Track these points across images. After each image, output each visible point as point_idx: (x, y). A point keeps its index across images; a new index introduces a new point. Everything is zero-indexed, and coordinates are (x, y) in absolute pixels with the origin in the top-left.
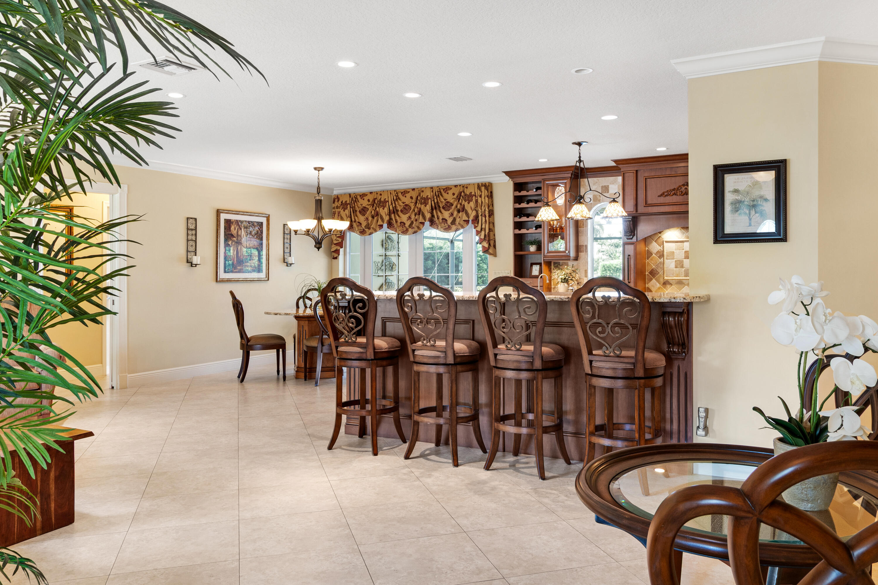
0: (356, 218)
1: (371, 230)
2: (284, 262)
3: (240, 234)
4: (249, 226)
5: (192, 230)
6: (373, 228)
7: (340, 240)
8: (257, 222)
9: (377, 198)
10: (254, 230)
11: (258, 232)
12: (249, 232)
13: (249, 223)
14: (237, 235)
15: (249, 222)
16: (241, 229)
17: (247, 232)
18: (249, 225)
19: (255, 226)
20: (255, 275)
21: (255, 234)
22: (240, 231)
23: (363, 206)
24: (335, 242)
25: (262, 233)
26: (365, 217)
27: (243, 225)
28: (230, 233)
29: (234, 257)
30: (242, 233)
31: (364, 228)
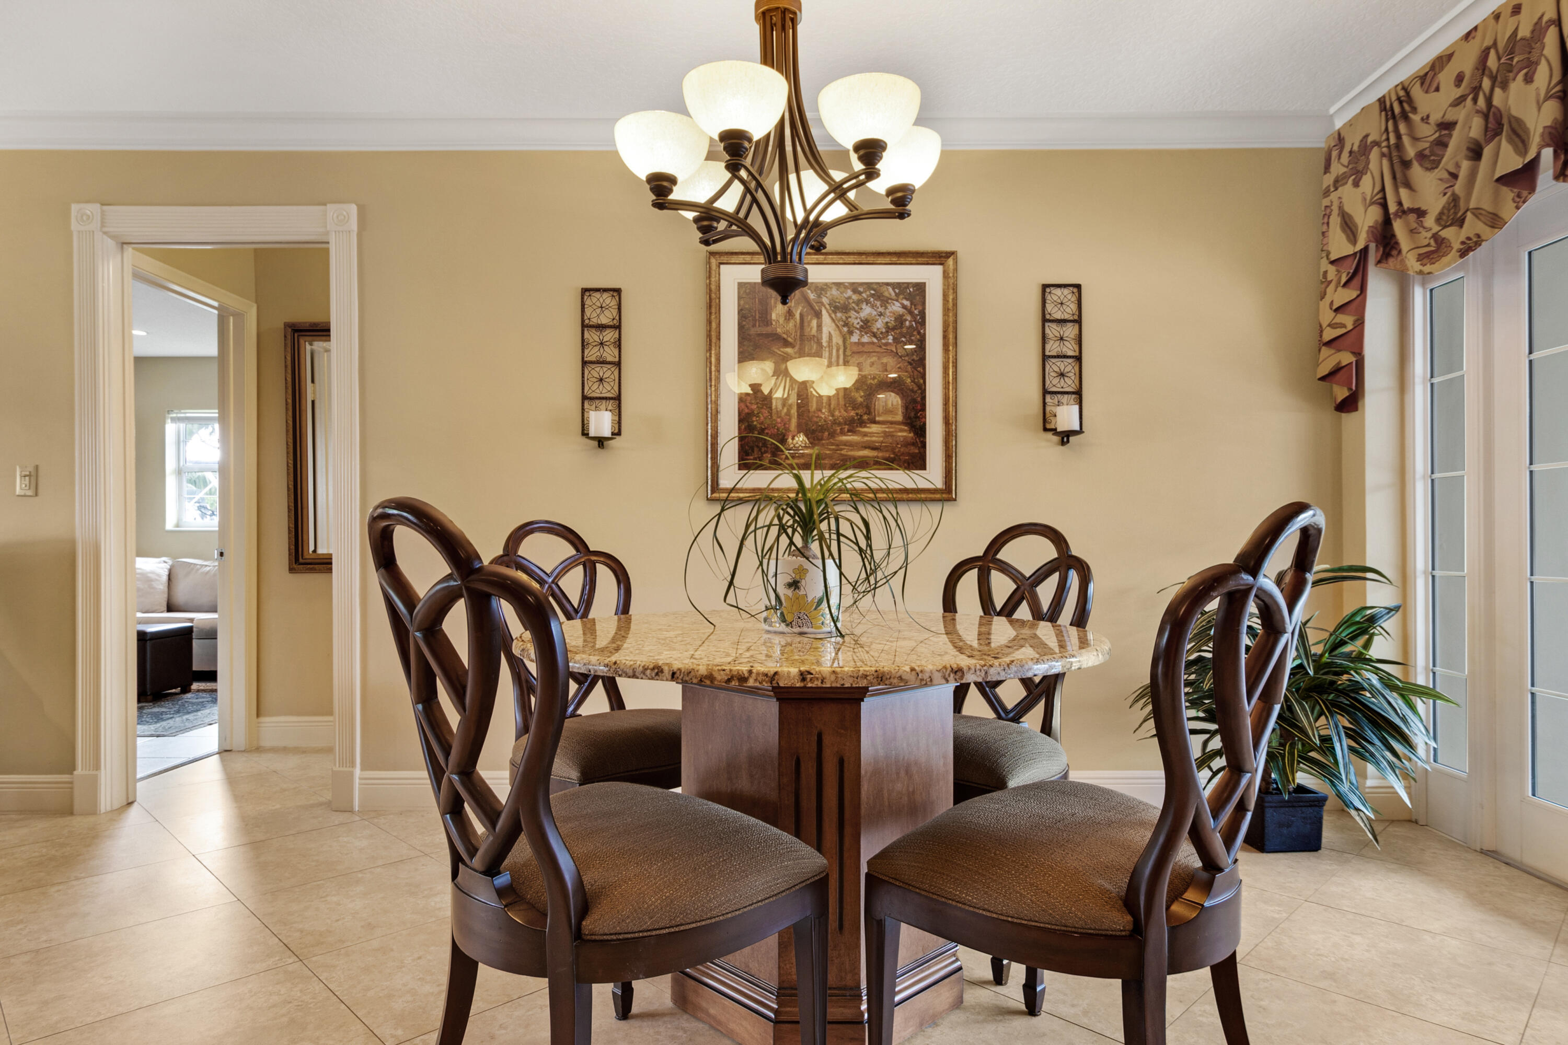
0: (1403, 192)
1: (1472, 226)
2: (1046, 429)
3: (814, 331)
4: (858, 303)
5: (601, 327)
6: (1477, 212)
7: (1348, 321)
8: (894, 285)
9: (1495, 44)
10: (881, 314)
11: (900, 320)
12: (856, 322)
13: (855, 291)
14: (802, 335)
15: (855, 287)
16: (818, 315)
17: (846, 324)
18: (855, 297)
19: (885, 301)
20: (899, 478)
21: (889, 329)
22: (814, 323)
23: (1432, 120)
24: (1329, 334)
25: (922, 322)
26: (1440, 173)
27: (825, 300)
28: (768, 330)
29: (788, 414)
30: (825, 330)
31: (1436, 228)
